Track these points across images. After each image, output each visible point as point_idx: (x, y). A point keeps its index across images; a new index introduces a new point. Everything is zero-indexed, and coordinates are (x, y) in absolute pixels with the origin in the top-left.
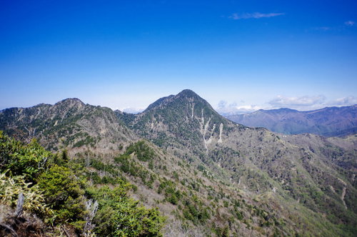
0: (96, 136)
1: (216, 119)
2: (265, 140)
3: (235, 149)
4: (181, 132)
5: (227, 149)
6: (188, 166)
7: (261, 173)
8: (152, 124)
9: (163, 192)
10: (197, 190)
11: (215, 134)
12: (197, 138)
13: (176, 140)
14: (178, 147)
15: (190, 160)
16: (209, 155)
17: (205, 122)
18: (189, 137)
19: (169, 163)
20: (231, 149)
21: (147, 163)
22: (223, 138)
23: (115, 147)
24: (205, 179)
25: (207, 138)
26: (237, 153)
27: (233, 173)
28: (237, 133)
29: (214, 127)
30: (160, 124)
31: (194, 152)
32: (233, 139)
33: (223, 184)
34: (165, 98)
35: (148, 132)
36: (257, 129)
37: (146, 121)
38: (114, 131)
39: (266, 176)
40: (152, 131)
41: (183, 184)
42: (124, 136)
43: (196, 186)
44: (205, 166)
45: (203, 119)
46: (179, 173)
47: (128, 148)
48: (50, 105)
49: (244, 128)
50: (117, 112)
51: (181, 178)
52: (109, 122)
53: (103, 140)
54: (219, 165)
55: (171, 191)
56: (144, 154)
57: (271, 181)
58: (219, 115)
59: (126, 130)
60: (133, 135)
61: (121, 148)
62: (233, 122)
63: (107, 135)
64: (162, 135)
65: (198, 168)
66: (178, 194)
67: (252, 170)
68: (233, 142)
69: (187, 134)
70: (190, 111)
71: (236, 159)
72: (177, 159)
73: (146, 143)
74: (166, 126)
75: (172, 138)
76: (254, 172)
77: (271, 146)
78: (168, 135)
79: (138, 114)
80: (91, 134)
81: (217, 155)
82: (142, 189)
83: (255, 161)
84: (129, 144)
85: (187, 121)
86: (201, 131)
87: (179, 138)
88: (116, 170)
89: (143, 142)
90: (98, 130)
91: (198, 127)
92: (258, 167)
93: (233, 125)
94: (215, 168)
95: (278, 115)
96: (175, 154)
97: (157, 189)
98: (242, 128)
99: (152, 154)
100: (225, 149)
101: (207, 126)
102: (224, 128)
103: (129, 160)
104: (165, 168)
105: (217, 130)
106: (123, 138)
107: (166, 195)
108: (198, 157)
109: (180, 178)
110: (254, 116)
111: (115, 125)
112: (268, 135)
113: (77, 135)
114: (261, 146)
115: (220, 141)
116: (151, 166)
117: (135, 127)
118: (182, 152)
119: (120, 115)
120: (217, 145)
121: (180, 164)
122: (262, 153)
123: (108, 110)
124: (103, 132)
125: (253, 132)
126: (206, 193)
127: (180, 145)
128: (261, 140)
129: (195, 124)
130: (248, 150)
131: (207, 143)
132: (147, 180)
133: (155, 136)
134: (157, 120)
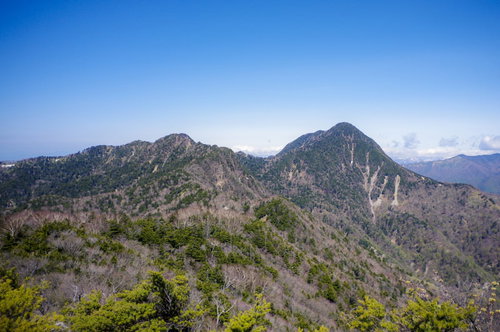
0: (211, 189)
1: (389, 169)
2: (470, 203)
3: (419, 216)
4: (333, 187)
5: (406, 216)
6: (346, 240)
7: (463, 258)
8: (291, 174)
9: (315, 281)
10: (363, 280)
11: (387, 191)
12: (359, 196)
13: (327, 199)
14: (329, 210)
15: (348, 230)
16: (378, 225)
17: (372, 173)
18: (346, 194)
19: (319, 235)
20: (413, 216)
21: (286, 233)
22: (400, 199)
23: (238, 206)
24: (374, 262)
25: (375, 197)
26: (423, 223)
27: (416, 254)
28: (422, 192)
29: (386, 181)
30: (303, 174)
31: (353, 218)
32: (417, 201)
33: (402, 271)
34: (309, 135)
35: (285, 185)
36: (456, 185)
37: (281, 168)
38: (236, 183)
39: (472, 262)
40: (290, 184)
41: (341, 269)
42: (250, 190)
43: (360, 273)
44: (371, 241)
45: (368, 168)
46: (334, 251)
47: (257, 209)
48: (148, 143)
49: (434, 183)
50: (240, 155)
51: (337, 259)
52: (229, 169)
53: (220, 195)
54: (393, 241)
55: (327, 281)
56: (282, 219)
57: (481, 272)
58: (394, 163)
59: (253, 181)
60: (262, 190)
61: (246, 209)
62: (416, 175)
63: (225, 188)
64: (306, 190)
65: (360, 243)
66: (336, 285)
67: (448, 251)
68: (416, 205)
69: (344, 191)
70: (349, 156)
71: (421, 232)
72: (330, 229)
73: (285, 202)
74: (311, 178)
75: (320, 195)
76: (450, 254)
77: (480, 215)
78: (315, 190)
79: (270, 158)
80: (203, 186)
81: (390, 224)
82: (285, 275)
83: (453, 237)
84: (258, 204)
85: (344, 171)
86: (365, 186)
87: (330, 195)
88: (247, 243)
89: (280, 202)
90: (213, 180)
91: (361, 179)
92: (458, 247)
93: (415, 179)
94: (387, 245)
95: (491, 164)
96: (325, 219)
97: (306, 275)
98: (431, 183)
99: (294, 220)
100: (403, 215)
101: (374, 178)
102: (402, 183)
103: (264, 229)
104: (312, 241)
105: (390, 186)
106: (248, 194)
107: (320, 286)
108: (360, 227)
109: (334, 258)
110: (451, 165)
111: (237, 175)
112: (475, 197)
113: (184, 187)
114: (462, 213)
115: (395, 203)
116: (291, 239)
117: (265, 177)
118: (335, 218)
119: (244, 158)
120: (389, 209)
121: (333, 237)
122: (466, 226)
123: (227, 152)
124: (219, 183)
125: (450, 190)
126: (376, 285)
127: (332, 207)
128: (462, 203)
129: (356, 176)
130: (441, 219)
131: (375, 205)
132: (291, 261)
133: (294, 191)
134: (298, 168)
